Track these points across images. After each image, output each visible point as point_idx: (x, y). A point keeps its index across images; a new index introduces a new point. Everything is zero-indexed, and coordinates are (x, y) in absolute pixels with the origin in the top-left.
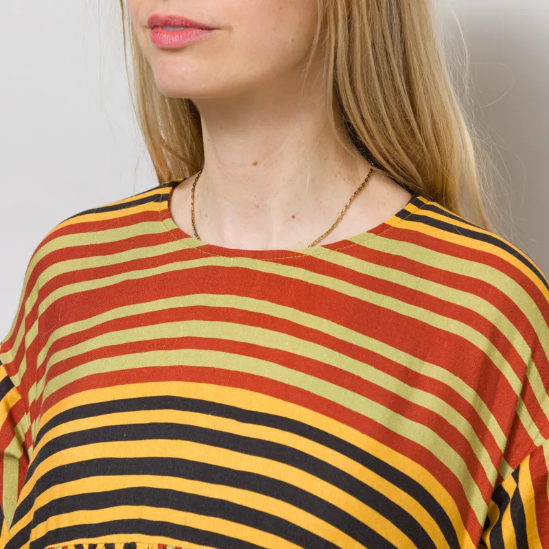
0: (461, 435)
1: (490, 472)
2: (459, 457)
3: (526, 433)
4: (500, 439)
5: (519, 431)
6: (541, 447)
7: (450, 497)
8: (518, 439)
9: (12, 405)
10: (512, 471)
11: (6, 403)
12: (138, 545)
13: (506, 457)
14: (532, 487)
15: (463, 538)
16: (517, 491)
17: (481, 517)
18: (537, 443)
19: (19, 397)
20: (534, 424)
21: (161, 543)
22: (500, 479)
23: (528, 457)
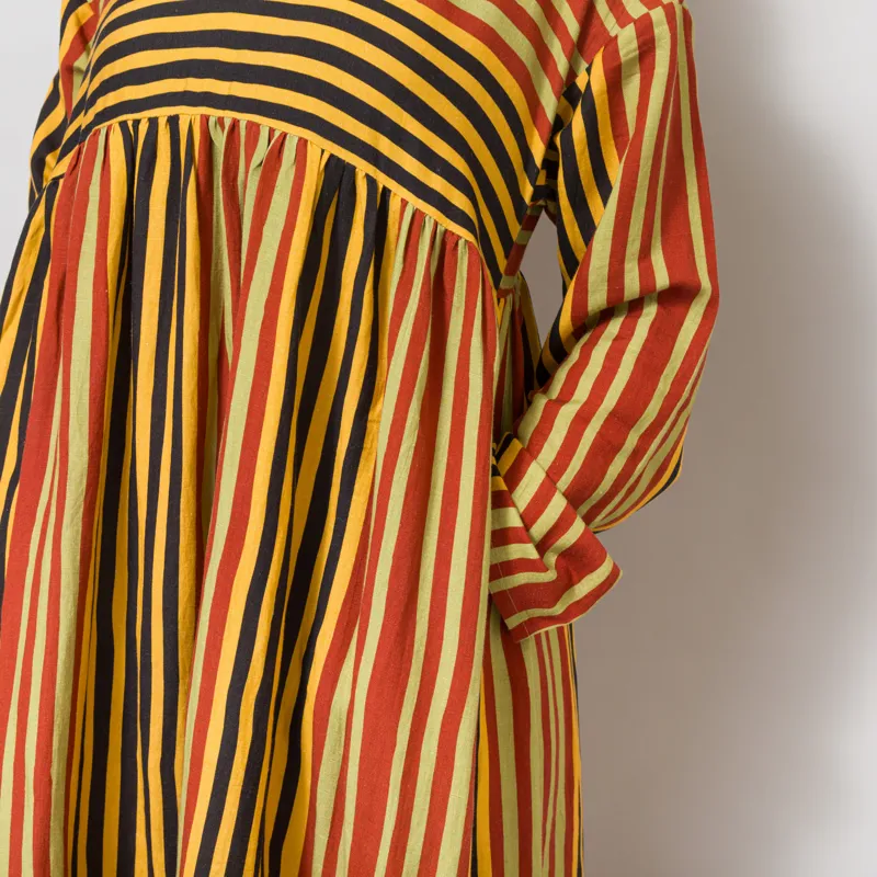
0: (530, 18)
1: (562, 64)
2: (527, 42)
3: (602, 24)
4: (573, 27)
5: (595, 22)
6: (616, 37)
7: (517, 85)
8: (593, 31)
9: (83, 22)
10: (587, 65)
11: (78, 21)
12: (181, 117)
13: (580, 49)
14: (603, 78)
15: (532, 137)
16: (589, 85)
17: (550, 114)
18: (613, 34)
19: (91, 13)
20: (611, 14)
21: (204, 113)
22: (572, 74)
23: (602, 49)
